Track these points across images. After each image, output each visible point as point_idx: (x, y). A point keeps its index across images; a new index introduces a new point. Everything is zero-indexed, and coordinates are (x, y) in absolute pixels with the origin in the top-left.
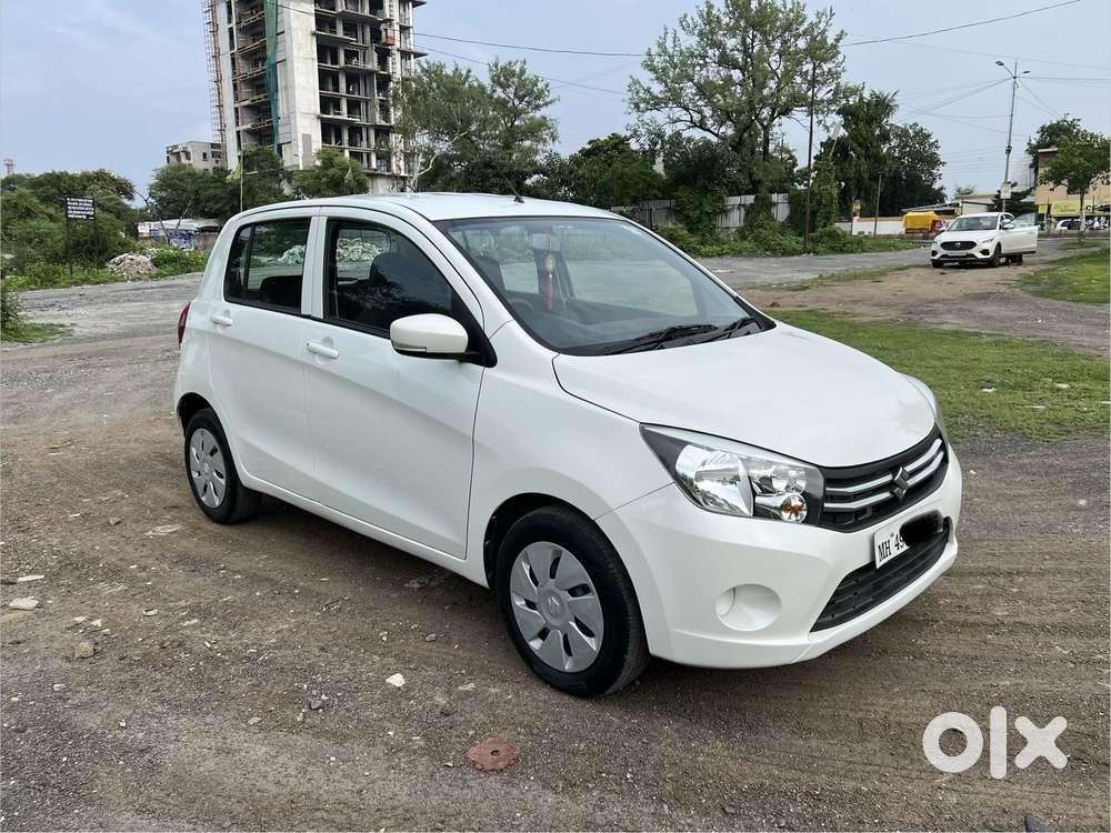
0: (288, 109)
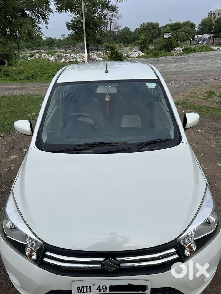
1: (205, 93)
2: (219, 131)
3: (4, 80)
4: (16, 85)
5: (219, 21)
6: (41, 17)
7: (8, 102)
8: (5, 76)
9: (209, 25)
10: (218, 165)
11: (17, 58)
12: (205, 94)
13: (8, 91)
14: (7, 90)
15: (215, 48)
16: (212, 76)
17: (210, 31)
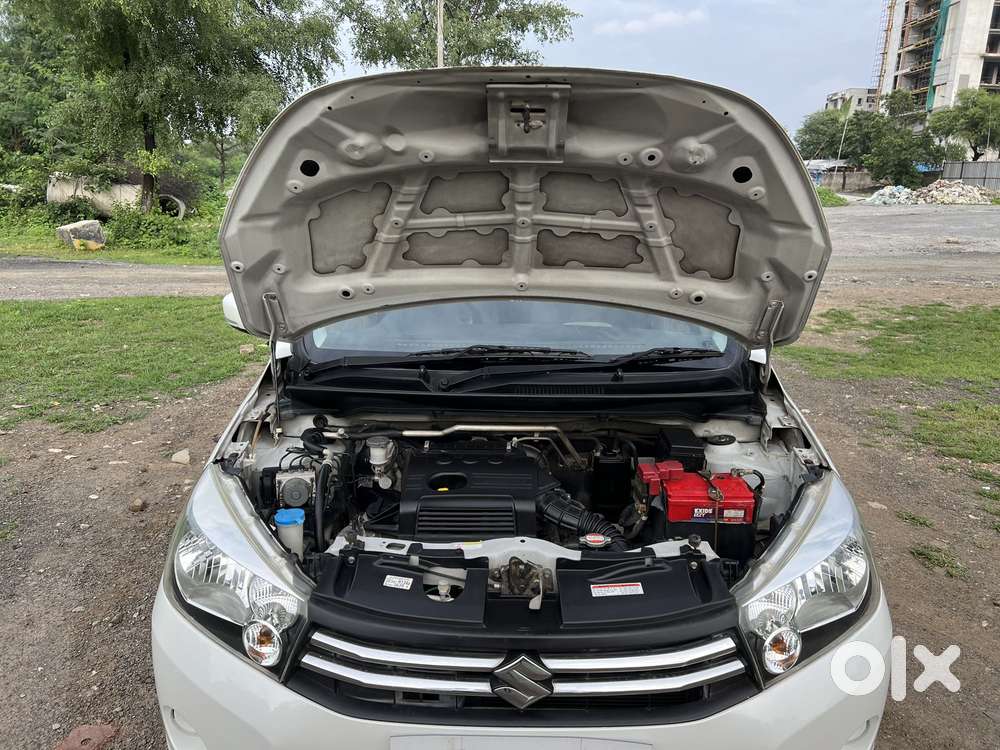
0: (951, 50)
1: (822, 316)
2: (870, 415)
3: (169, 254)
4: (209, 270)
5: (862, 122)
6: (305, 74)
7: (180, 311)
8: (175, 245)
9: (831, 131)
10: (869, 507)
11: (216, 198)
12: (822, 319)
13: (181, 285)
14: (176, 282)
15: (848, 198)
16: (843, 271)
17: (833, 150)
